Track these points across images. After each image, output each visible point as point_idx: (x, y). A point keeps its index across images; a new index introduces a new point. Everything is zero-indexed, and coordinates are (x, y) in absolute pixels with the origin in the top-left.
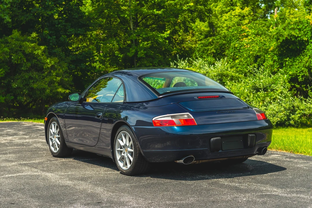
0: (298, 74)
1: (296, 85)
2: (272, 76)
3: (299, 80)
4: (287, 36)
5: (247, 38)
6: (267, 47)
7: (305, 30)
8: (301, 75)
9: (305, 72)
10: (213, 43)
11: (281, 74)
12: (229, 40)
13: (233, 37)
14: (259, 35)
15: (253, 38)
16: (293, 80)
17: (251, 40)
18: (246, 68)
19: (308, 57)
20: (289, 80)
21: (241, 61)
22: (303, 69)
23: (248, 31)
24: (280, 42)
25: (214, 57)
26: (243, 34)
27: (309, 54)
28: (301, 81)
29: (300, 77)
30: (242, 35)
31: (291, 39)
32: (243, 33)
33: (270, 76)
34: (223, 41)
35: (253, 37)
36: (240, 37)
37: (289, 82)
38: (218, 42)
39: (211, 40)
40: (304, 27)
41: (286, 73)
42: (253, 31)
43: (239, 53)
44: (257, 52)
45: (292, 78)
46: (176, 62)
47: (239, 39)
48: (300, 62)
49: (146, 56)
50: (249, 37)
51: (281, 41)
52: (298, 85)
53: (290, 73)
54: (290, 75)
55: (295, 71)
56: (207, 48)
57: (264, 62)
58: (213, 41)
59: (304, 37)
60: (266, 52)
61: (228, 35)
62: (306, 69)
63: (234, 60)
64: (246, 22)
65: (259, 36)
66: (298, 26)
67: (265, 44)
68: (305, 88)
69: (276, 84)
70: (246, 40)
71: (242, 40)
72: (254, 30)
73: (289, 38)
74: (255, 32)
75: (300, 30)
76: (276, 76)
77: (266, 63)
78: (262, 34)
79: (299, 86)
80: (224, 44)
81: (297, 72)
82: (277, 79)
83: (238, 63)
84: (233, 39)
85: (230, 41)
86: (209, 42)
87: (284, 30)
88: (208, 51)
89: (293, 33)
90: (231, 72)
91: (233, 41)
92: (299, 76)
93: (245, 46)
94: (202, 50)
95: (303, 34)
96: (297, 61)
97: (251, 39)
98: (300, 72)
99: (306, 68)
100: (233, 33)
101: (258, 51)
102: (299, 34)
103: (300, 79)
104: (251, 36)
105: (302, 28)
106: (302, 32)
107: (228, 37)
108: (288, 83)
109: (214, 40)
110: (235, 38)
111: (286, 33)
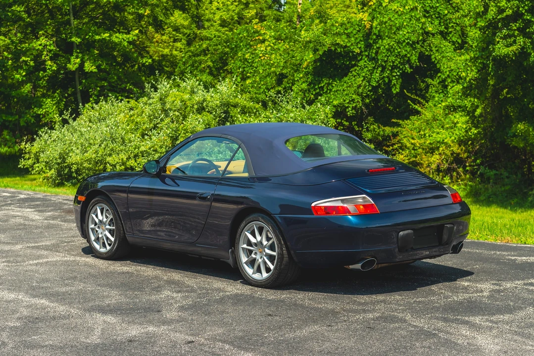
0: (347, 105)
1: (343, 121)
2: (308, 107)
3: (348, 113)
4: (330, 45)
5: (263, 45)
6: (297, 60)
7: (357, 36)
8: (351, 107)
9: (358, 102)
10: (208, 50)
11: (321, 104)
12: (233, 46)
13: (240, 43)
14: (281, 40)
15: (272, 45)
16: (340, 113)
17: (270, 48)
18: (264, 92)
19: (362, 79)
20: (333, 113)
21: (255, 82)
22: (354, 96)
23: (264, 34)
24: (320, 55)
25: (211, 73)
26: (257, 38)
27: (364, 74)
28: (350, 116)
29: (350, 109)
30: (256, 40)
31: (336, 49)
32: (257, 36)
33: (304, 107)
34: (224, 49)
35: (273, 43)
36: (252, 43)
37: (333, 117)
38: (216, 50)
39: (204, 46)
40: (354, 32)
41: (328, 103)
42: (273, 34)
43: (251, 68)
44: (281, 68)
45: (337, 110)
46: (154, 83)
47: (251, 46)
48: (350, 86)
49: (98, 70)
50: (267, 43)
51: (321, 53)
52: (346, 122)
53: (335, 103)
54: (335, 106)
55: (342, 100)
56: (199, 58)
57: (293, 84)
58: (208, 48)
59: (355, 47)
60: (297, 68)
61: (233, 38)
62: (358, 97)
63: (244, 79)
64: (252, 13)
65: (282, 42)
66: (346, 29)
67: (293, 57)
68: (356, 127)
69: (314, 121)
70: (261, 48)
71: (255, 47)
72: (274, 31)
73: (333, 48)
74: (275, 34)
75: (348, 36)
76: (313, 107)
77: (295, 86)
78: (286, 38)
79: (348, 123)
80: (226, 53)
81: (345, 101)
82: (314, 113)
83: (250, 85)
84: (240, 46)
85: (235, 49)
86: (202, 49)
87: (325, 35)
88: (200, 63)
89: (339, 41)
90: (242, 100)
91: (241, 48)
92: (348, 107)
93: (260, 57)
94: (190, 62)
95: (353, 42)
96: (345, 84)
97: (269, 45)
98: (350, 101)
99: (358, 95)
100: (241, 36)
101: (284, 67)
102: (347, 42)
103: (350, 112)
104: (269, 41)
105: (352, 32)
106: (353, 39)
107: (233, 42)
108: (332, 119)
109: (210, 46)
110: (244, 44)
111: (328, 41)
